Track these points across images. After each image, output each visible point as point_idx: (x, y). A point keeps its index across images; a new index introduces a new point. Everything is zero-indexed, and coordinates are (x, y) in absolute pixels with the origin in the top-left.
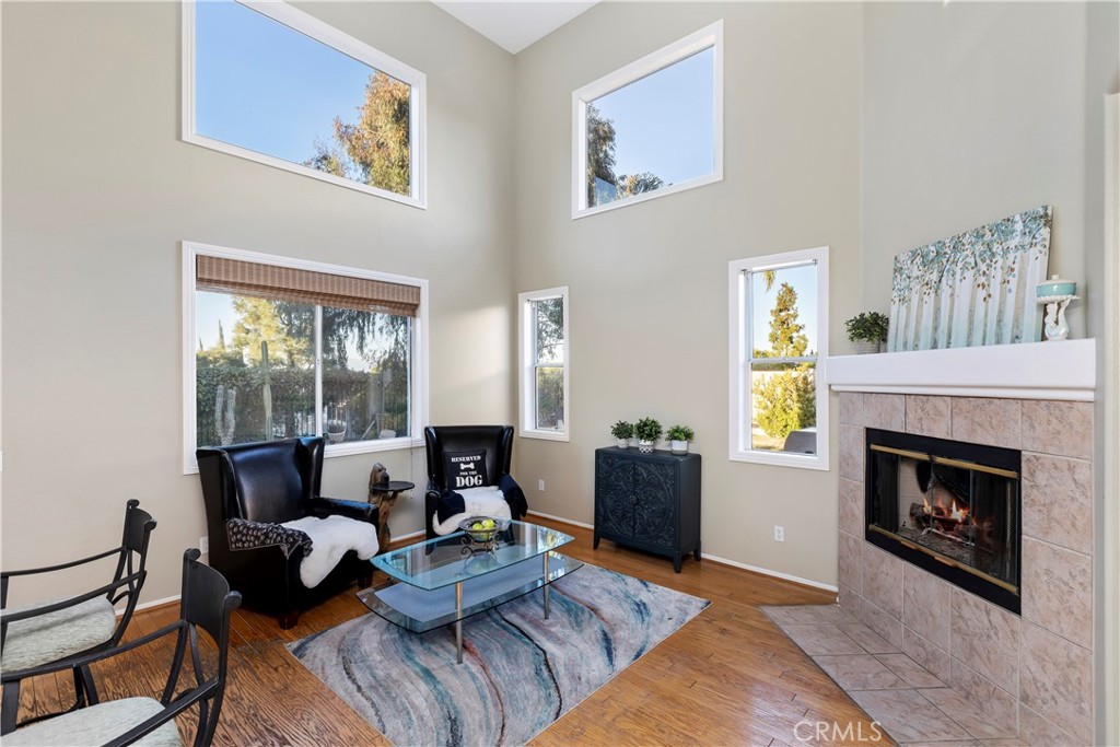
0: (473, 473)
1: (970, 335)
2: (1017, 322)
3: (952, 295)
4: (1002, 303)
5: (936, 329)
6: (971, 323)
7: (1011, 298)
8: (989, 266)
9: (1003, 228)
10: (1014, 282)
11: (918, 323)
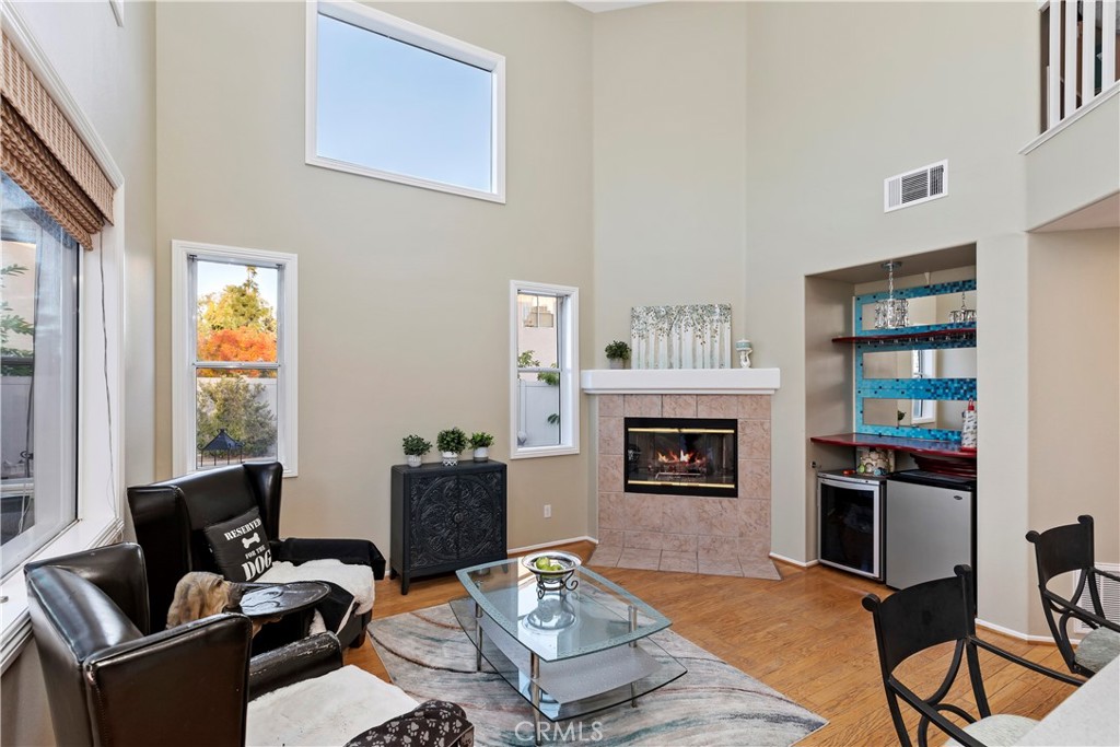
0: (262, 549)
1: (694, 361)
2: (721, 357)
3: (680, 338)
4: (712, 347)
5: (670, 357)
6: (694, 356)
7: (717, 345)
8: (702, 327)
9: (709, 309)
10: (717, 338)
11: (656, 352)
